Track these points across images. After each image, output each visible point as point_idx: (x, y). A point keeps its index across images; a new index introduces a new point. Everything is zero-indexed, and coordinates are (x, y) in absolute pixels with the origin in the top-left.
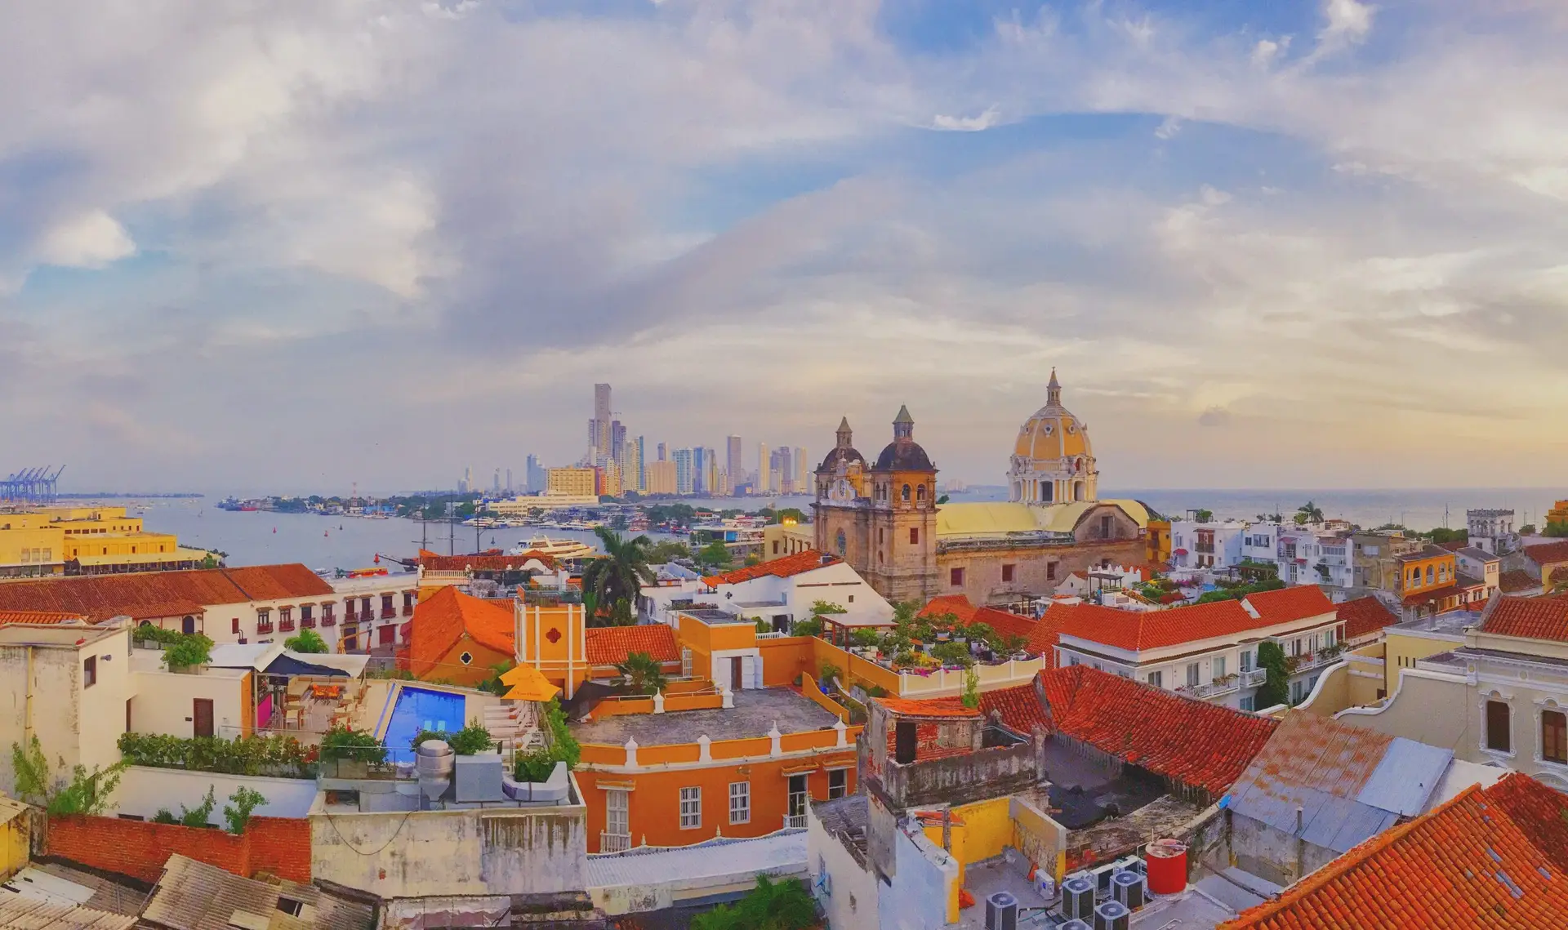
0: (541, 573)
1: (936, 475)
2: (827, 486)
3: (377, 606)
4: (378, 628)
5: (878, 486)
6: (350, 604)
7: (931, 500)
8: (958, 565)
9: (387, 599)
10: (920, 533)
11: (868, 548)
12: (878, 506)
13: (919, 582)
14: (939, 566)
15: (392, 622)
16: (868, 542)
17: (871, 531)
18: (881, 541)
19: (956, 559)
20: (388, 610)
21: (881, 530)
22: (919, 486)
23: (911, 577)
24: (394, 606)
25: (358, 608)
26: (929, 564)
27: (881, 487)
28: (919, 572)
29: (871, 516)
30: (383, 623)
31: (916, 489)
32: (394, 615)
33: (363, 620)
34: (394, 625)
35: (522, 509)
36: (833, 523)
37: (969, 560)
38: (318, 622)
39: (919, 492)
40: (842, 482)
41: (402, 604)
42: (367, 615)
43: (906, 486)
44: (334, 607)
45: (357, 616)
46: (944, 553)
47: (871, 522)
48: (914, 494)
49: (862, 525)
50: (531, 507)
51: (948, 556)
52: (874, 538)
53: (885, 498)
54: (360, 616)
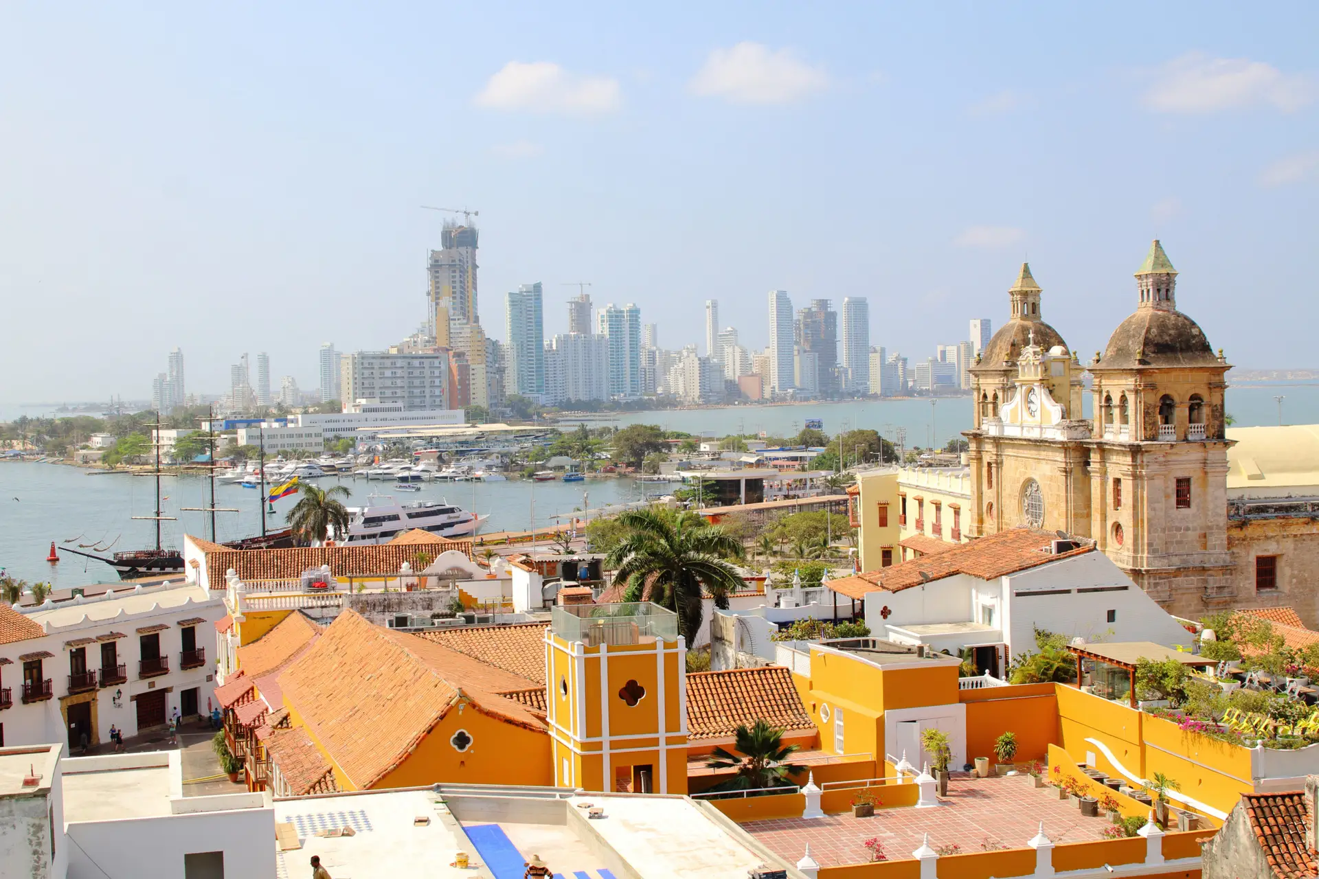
0: (469, 577)
1: (1226, 374)
2: (995, 397)
3: (129, 655)
4: (133, 698)
5: (1108, 399)
6: (78, 657)
7: (1217, 423)
8: (1270, 549)
9: (150, 644)
10: (1194, 488)
11: (1089, 515)
12: (1108, 437)
13: (1194, 580)
14: (1235, 550)
15: (160, 682)
16: (1089, 506)
17: (1095, 482)
18: (1118, 503)
19: (1267, 538)
20: (152, 661)
21: (1117, 481)
22: (1192, 398)
23: (1178, 572)
24: (162, 653)
25: (94, 662)
26: (1214, 547)
27: (1116, 401)
28: (1195, 561)
29: (1095, 457)
30: (143, 687)
31: (1188, 403)
32: (165, 671)
33: (103, 684)
34: (164, 691)
35: (314, 440)
36: (1015, 468)
37: (1290, 540)
38: (16, 695)
39: (1191, 409)
40: (1031, 390)
41: (178, 646)
42: (112, 673)
43: (1166, 397)
44: (46, 663)
45: (92, 678)
46: (1242, 525)
47: (1094, 466)
48: (1181, 412)
49: (1077, 472)
50: (330, 435)
51: (1249, 531)
52: (1103, 498)
53: (1125, 419)
54: (97, 678)
